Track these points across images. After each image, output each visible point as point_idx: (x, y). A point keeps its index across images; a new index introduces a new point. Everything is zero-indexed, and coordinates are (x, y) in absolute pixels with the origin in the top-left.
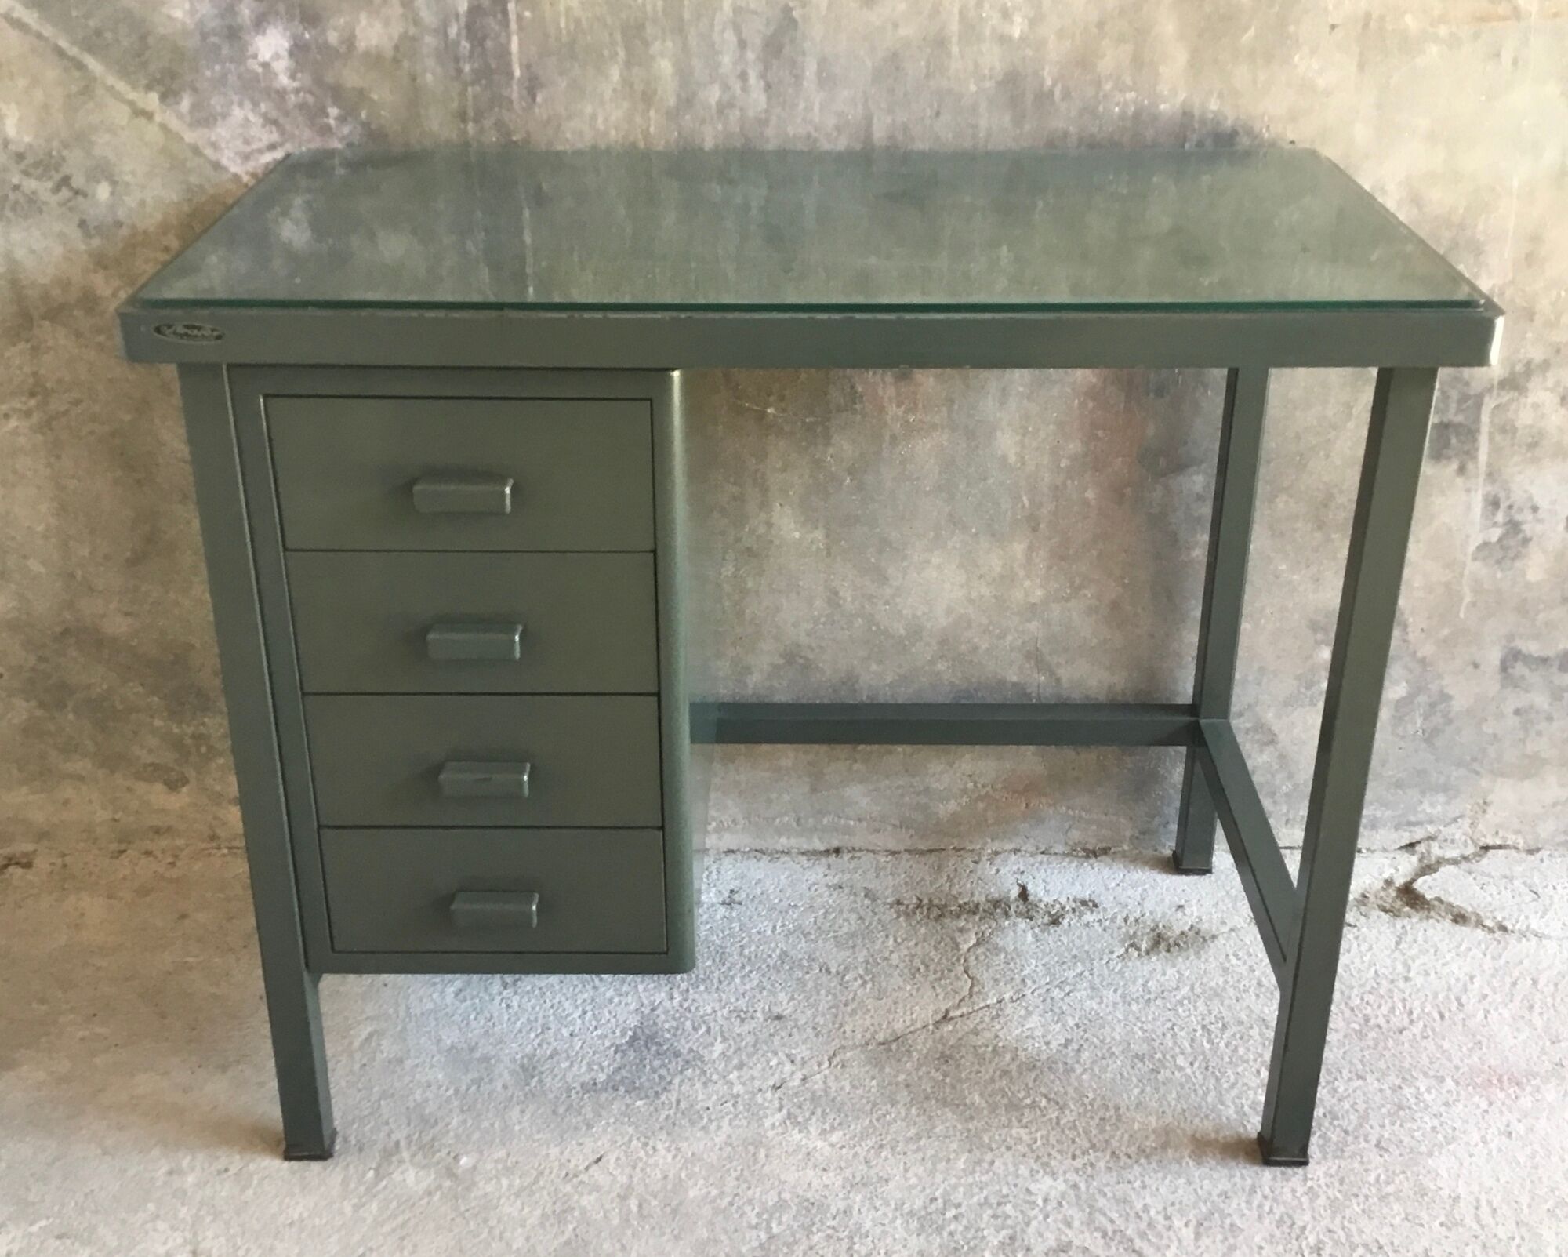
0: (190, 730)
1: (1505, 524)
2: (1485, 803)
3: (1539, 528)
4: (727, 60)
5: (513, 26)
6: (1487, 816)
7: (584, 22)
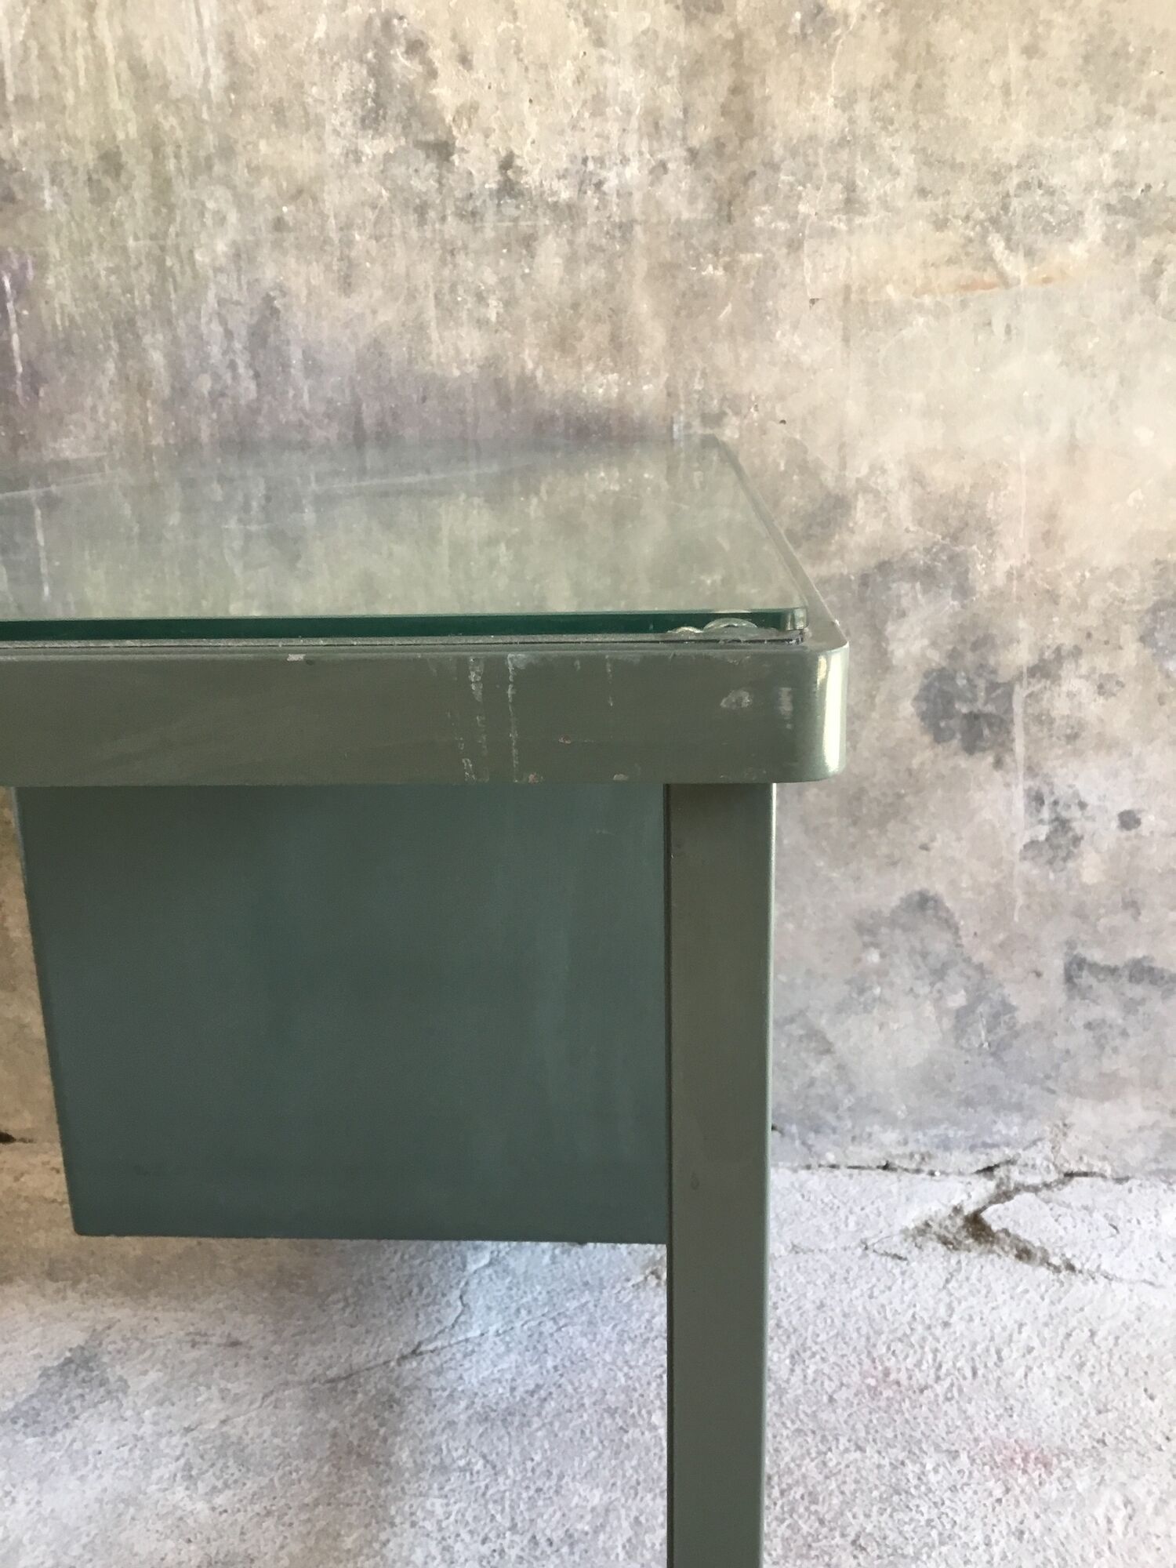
1: (1052, 821)
2: (1065, 1125)
3: (1089, 825)
4: (215, 351)
5: (13, 324)
6: (1069, 1139)
7: (78, 318)
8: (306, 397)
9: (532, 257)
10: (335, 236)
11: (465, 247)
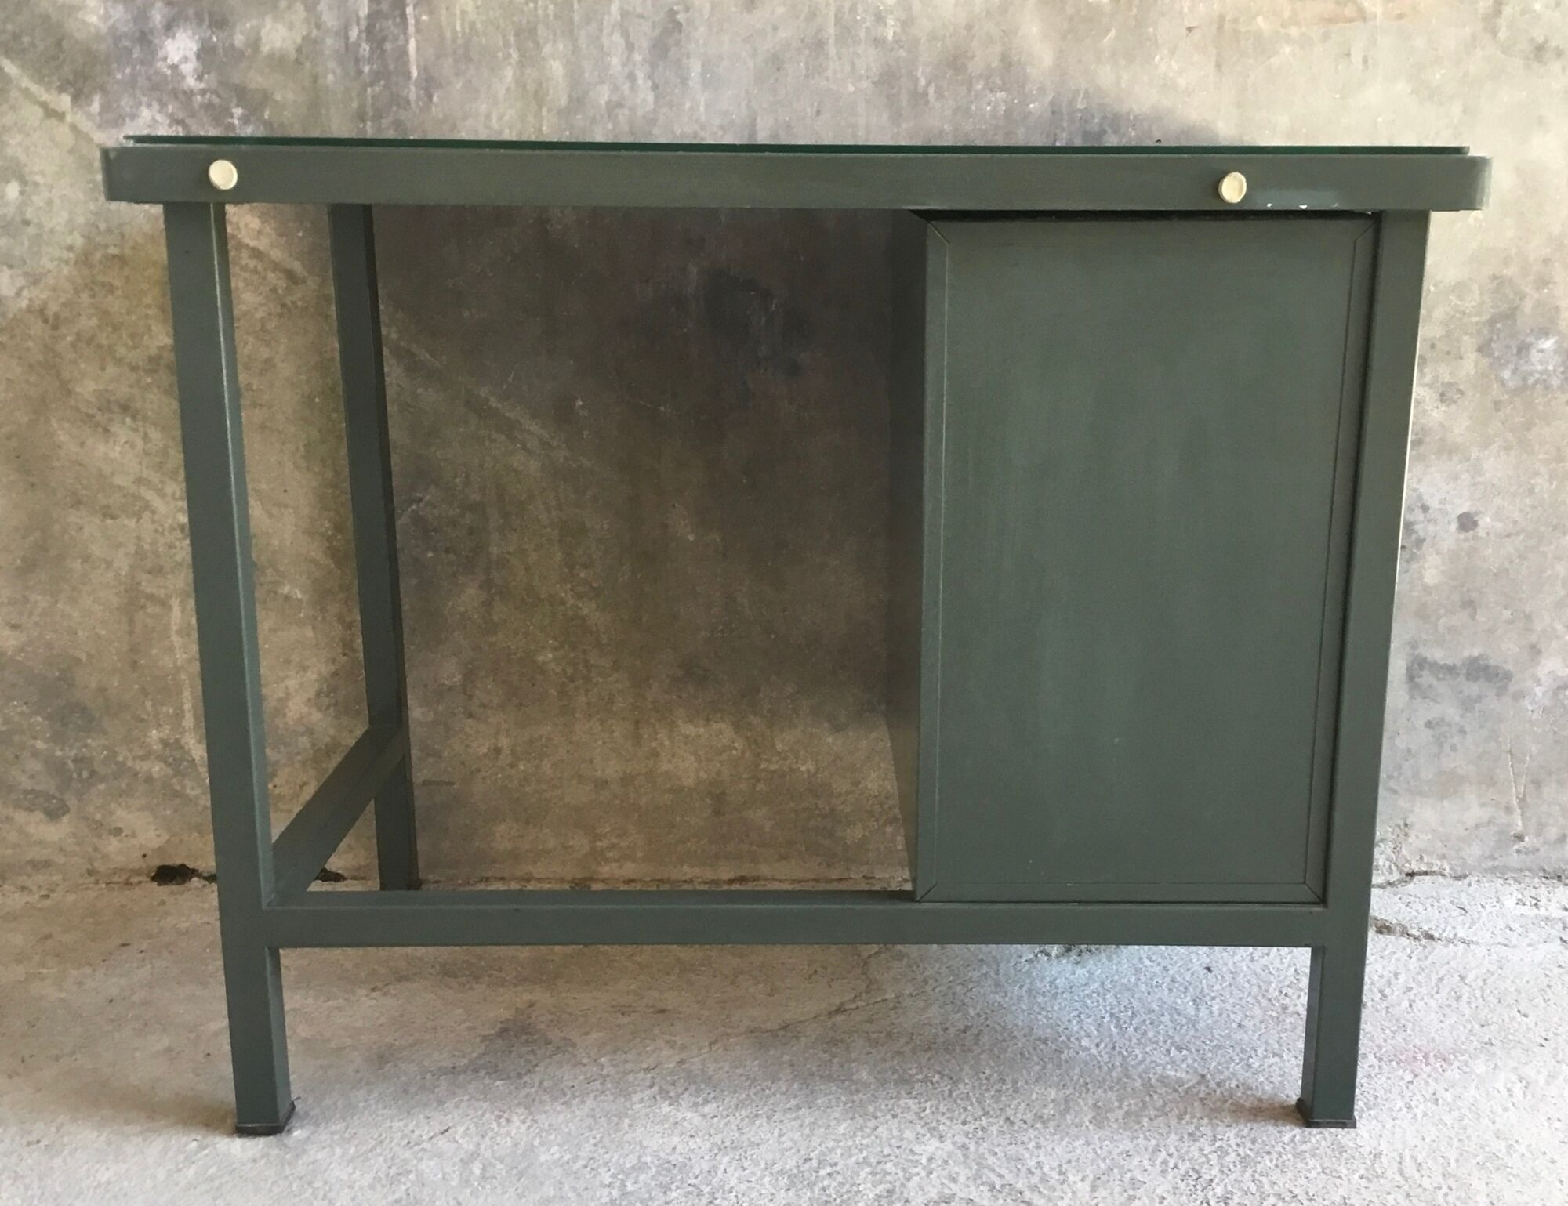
0: (73, 753)
2: (1406, 825)
3: (1431, 528)
4: (615, 61)
5: (411, 29)
6: (1410, 840)
7: (478, 25)
8: (702, 109)
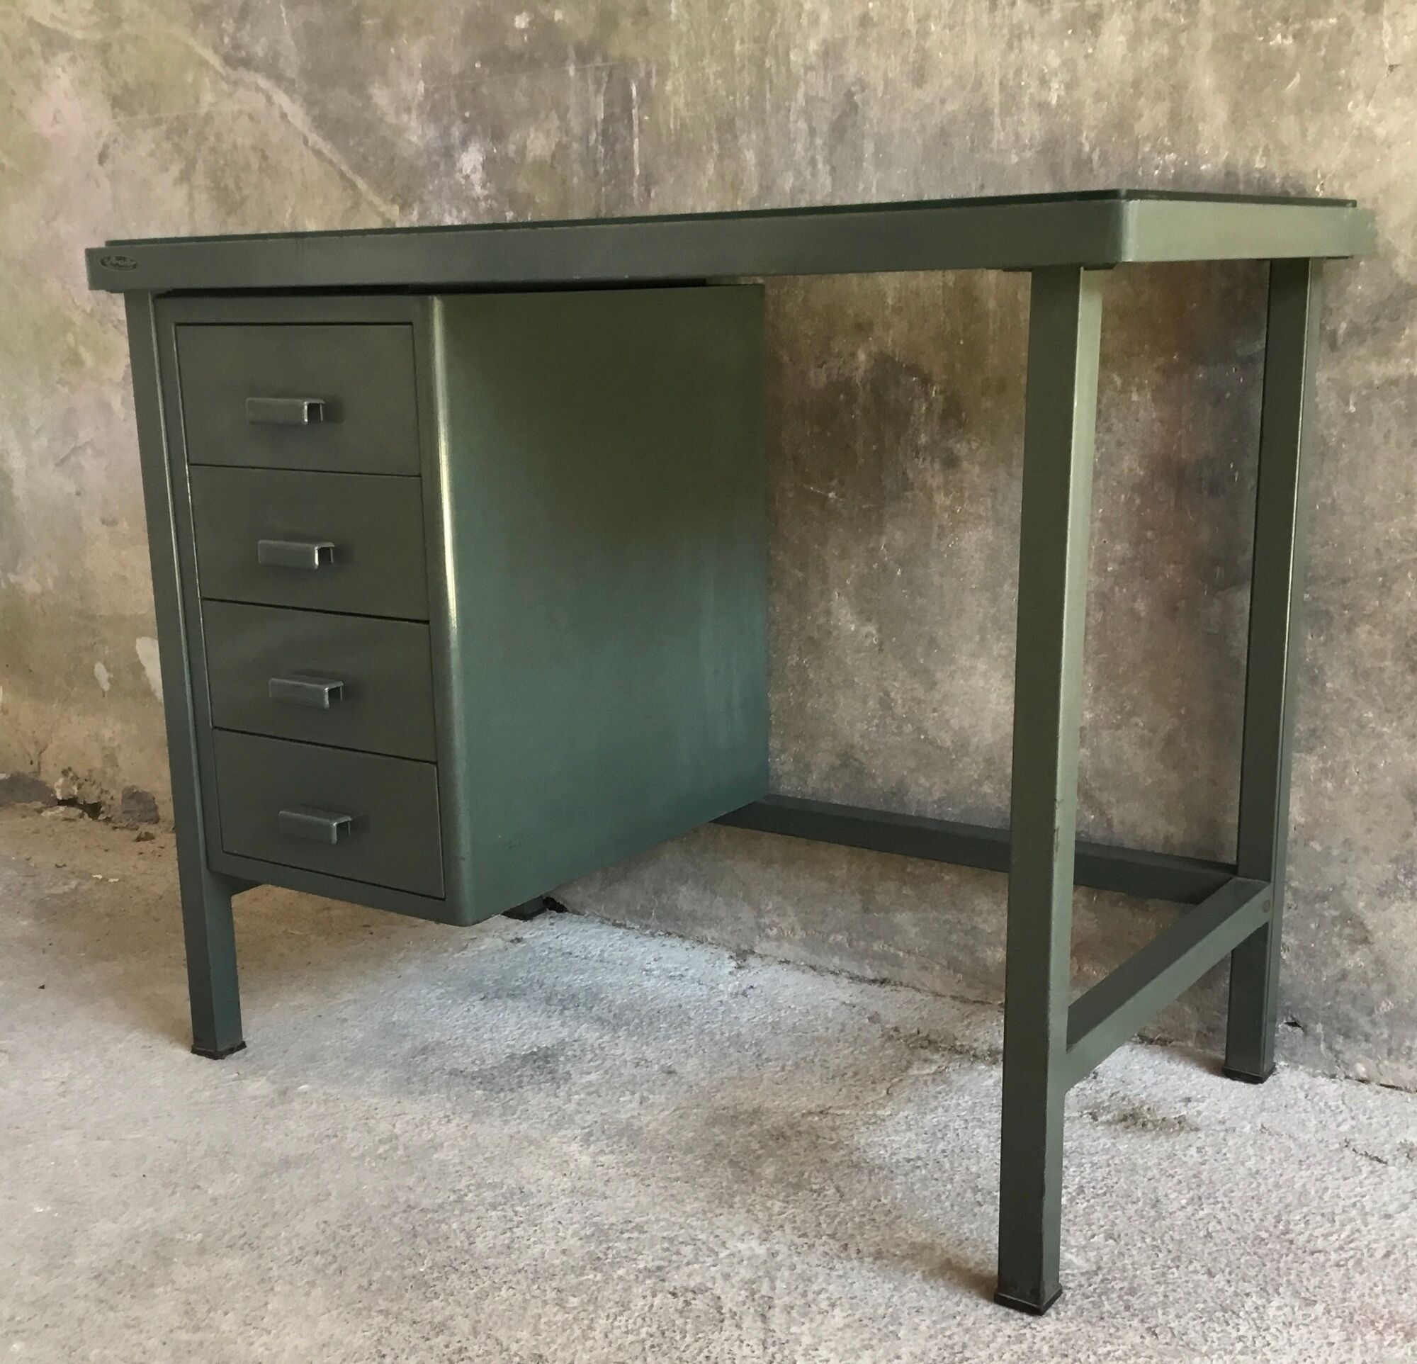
4: (799, 147)
5: (636, 129)
7: (688, 121)
8: (874, 190)
9: (1097, 36)
10: (913, 28)
11: (1032, 31)
